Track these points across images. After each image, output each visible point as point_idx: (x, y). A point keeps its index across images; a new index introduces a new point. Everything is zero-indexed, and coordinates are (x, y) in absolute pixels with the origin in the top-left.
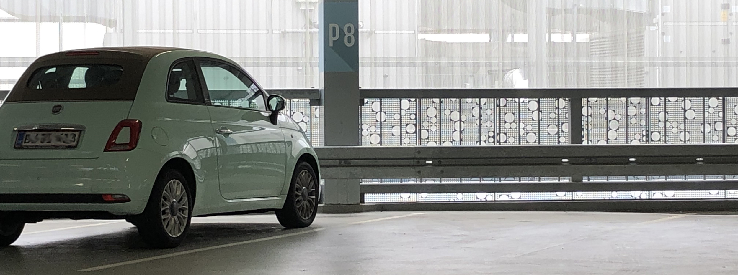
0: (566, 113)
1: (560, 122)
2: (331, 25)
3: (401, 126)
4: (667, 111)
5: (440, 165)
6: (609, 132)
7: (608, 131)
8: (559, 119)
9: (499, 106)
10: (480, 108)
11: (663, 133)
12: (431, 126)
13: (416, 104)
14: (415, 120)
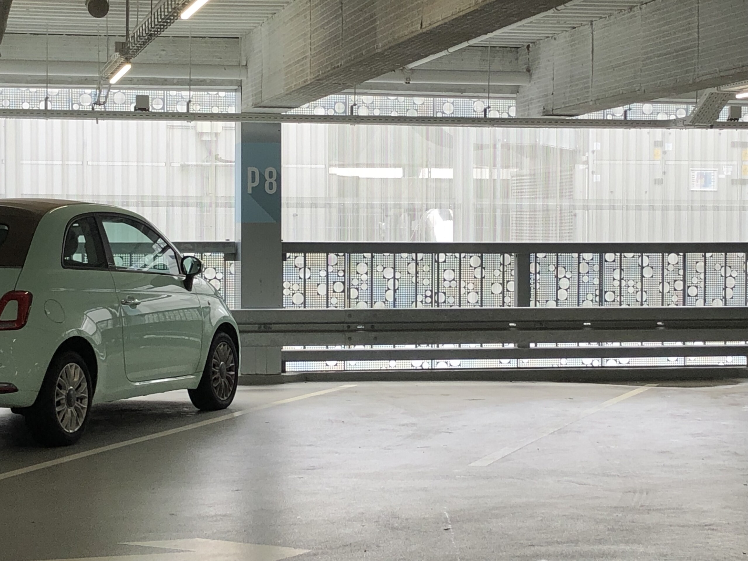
0: (512, 270)
1: (505, 280)
2: (250, 169)
3: (327, 284)
4: (622, 268)
5: (373, 329)
6: (559, 291)
7: (557, 290)
8: (503, 276)
9: (438, 262)
10: (417, 264)
11: (617, 292)
12: (361, 284)
13: (345, 258)
14: (343, 278)
